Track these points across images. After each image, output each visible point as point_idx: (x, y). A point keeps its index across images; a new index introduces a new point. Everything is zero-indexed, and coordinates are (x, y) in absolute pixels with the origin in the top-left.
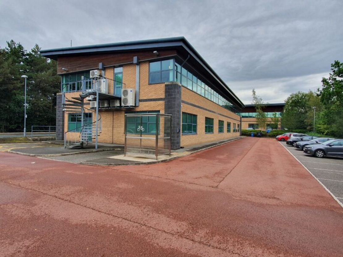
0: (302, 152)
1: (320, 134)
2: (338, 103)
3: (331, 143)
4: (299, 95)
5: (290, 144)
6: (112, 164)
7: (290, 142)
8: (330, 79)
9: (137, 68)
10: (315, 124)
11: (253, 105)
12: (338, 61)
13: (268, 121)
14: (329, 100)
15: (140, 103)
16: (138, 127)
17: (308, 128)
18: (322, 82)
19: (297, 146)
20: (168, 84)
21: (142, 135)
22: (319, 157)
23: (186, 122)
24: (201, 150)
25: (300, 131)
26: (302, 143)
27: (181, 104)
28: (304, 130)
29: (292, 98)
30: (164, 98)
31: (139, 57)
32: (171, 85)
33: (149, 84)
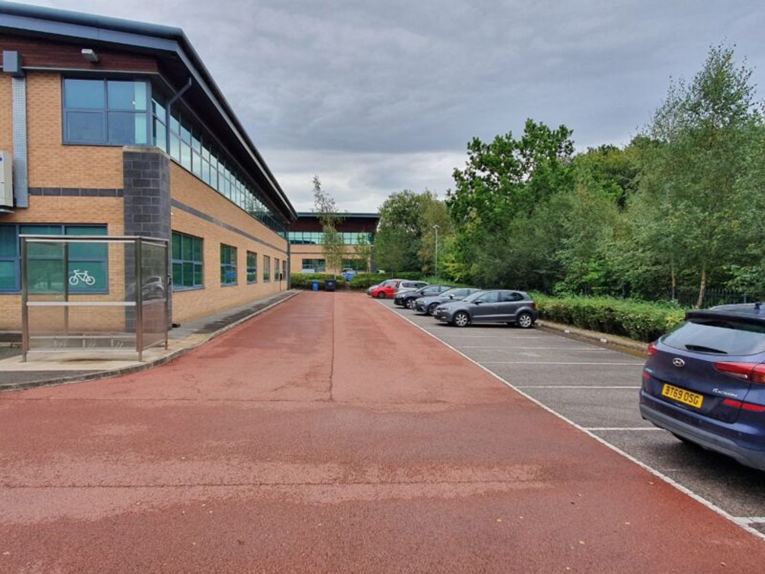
0: (432, 320)
1: (447, 281)
2: (479, 221)
3: (477, 299)
4: (406, 197)
5: (401, 303)
6: (11, 387)
7: (402, 298)
8: (466, 173)
9: (19, 88)
10: (438, 260)
11: (316, 214)
12: (478, 138)
13: (348, 252)
14: (464, 215)
15: (34, 198)
16: (74, 274)
17: (425, 268)
18: (453, 176)
19: (419, 308)
20: (131, 150)
21: (70, 297)
22: (462, 327)
23: (180, 258)
24: (226, 328)
25: (410, 276)
26: (426, 301)
27: (170, 208)
28: (417, 273)
29: (393, 202)
30: (119, 190)
31: (23, 55)
32: (144, 155)
33: (64, 145)
